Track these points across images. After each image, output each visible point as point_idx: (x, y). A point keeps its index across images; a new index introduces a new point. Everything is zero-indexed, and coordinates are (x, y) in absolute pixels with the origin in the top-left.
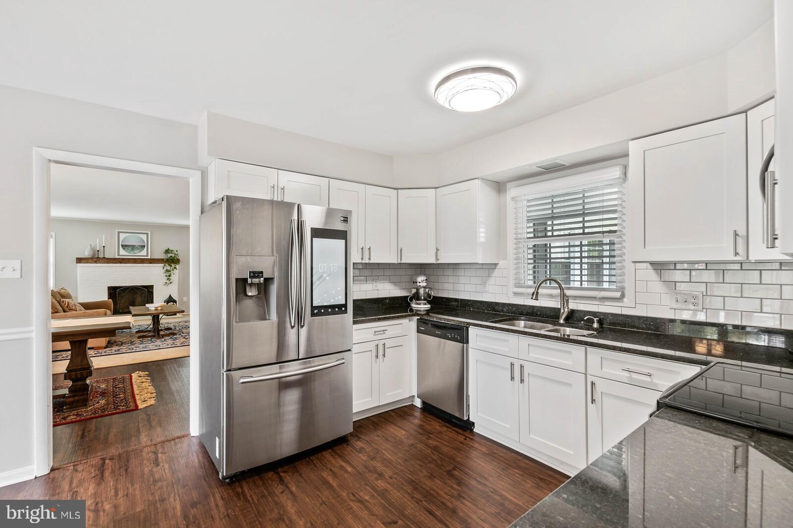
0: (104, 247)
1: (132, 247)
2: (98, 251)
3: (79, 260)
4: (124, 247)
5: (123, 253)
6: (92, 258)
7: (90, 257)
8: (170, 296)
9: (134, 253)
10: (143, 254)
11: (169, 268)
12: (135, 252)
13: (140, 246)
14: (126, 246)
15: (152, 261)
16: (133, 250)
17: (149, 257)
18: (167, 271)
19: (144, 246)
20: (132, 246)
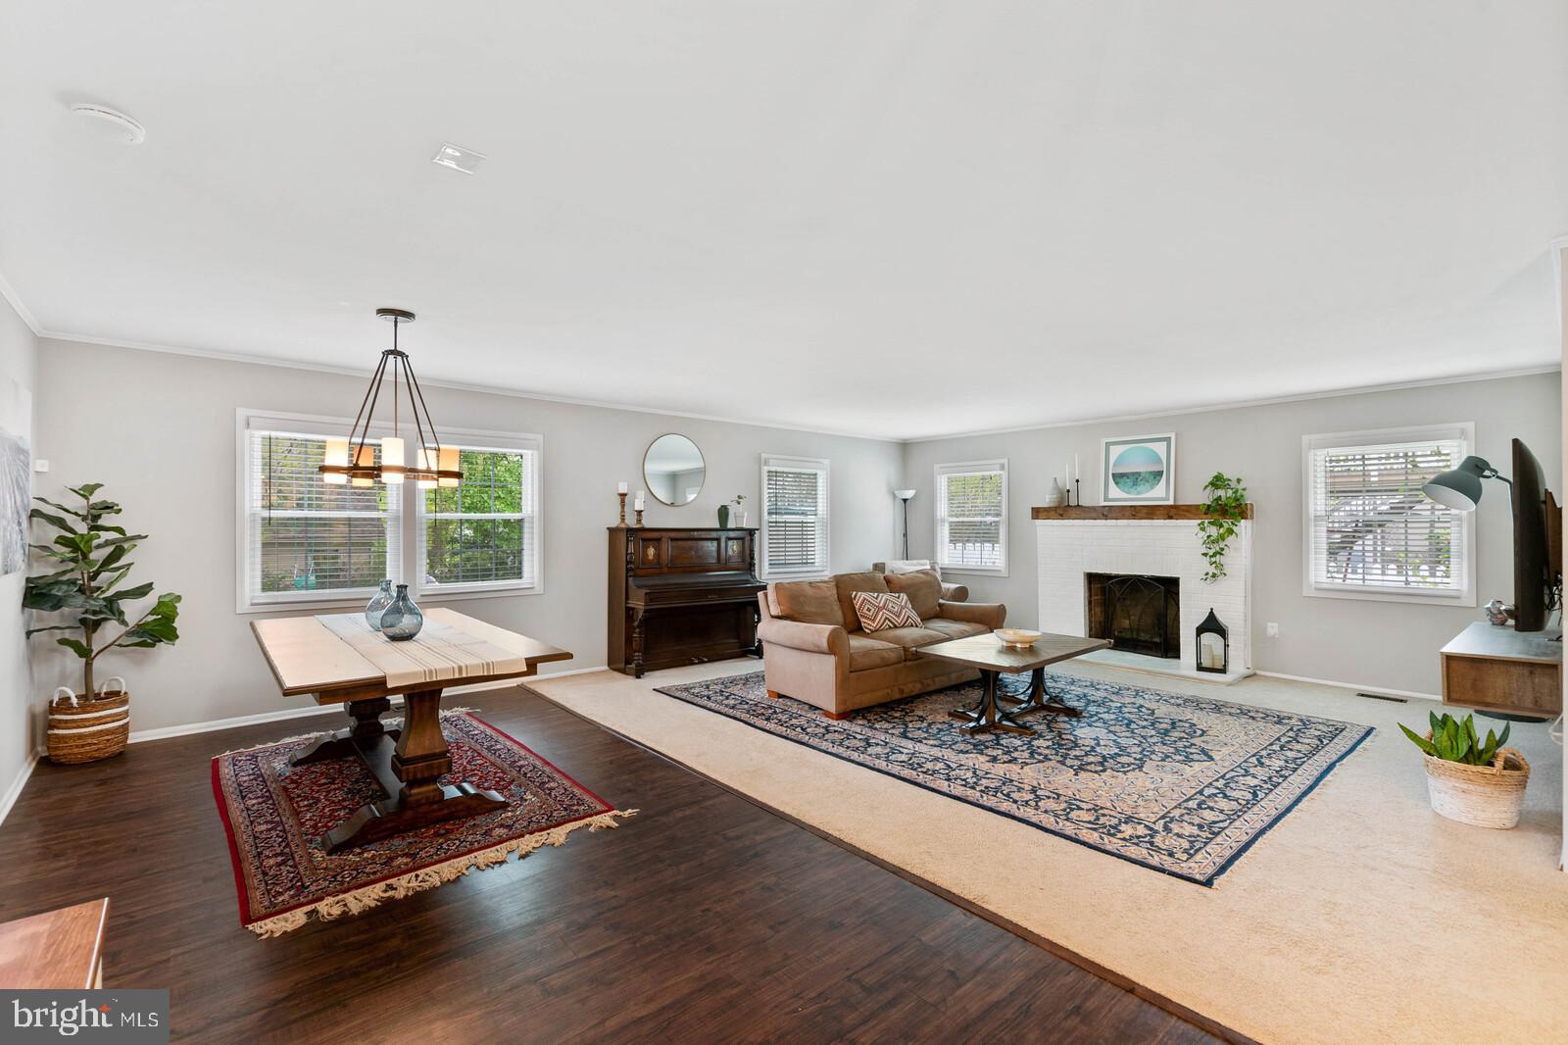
0: (1077, 481)
1: (1132, 478)
2: (1068, 491)
3: (1037, 513)
4: (1118, 478)
5: (1118, 495)
6: (1057, 508)
7: (1052, 505)
8: (1211, 613)
9: (1138, 493)
10: (1158, 494)
11: (1213, 531)
12: (1139, 489)
13: (1151, 472)
14: (1122, 475)
15: (1173, 512)
16: (1135, 484)
17: (1171, 502)
18: (1210, 541)
19: (1160, 473)
20: (1133, 474)
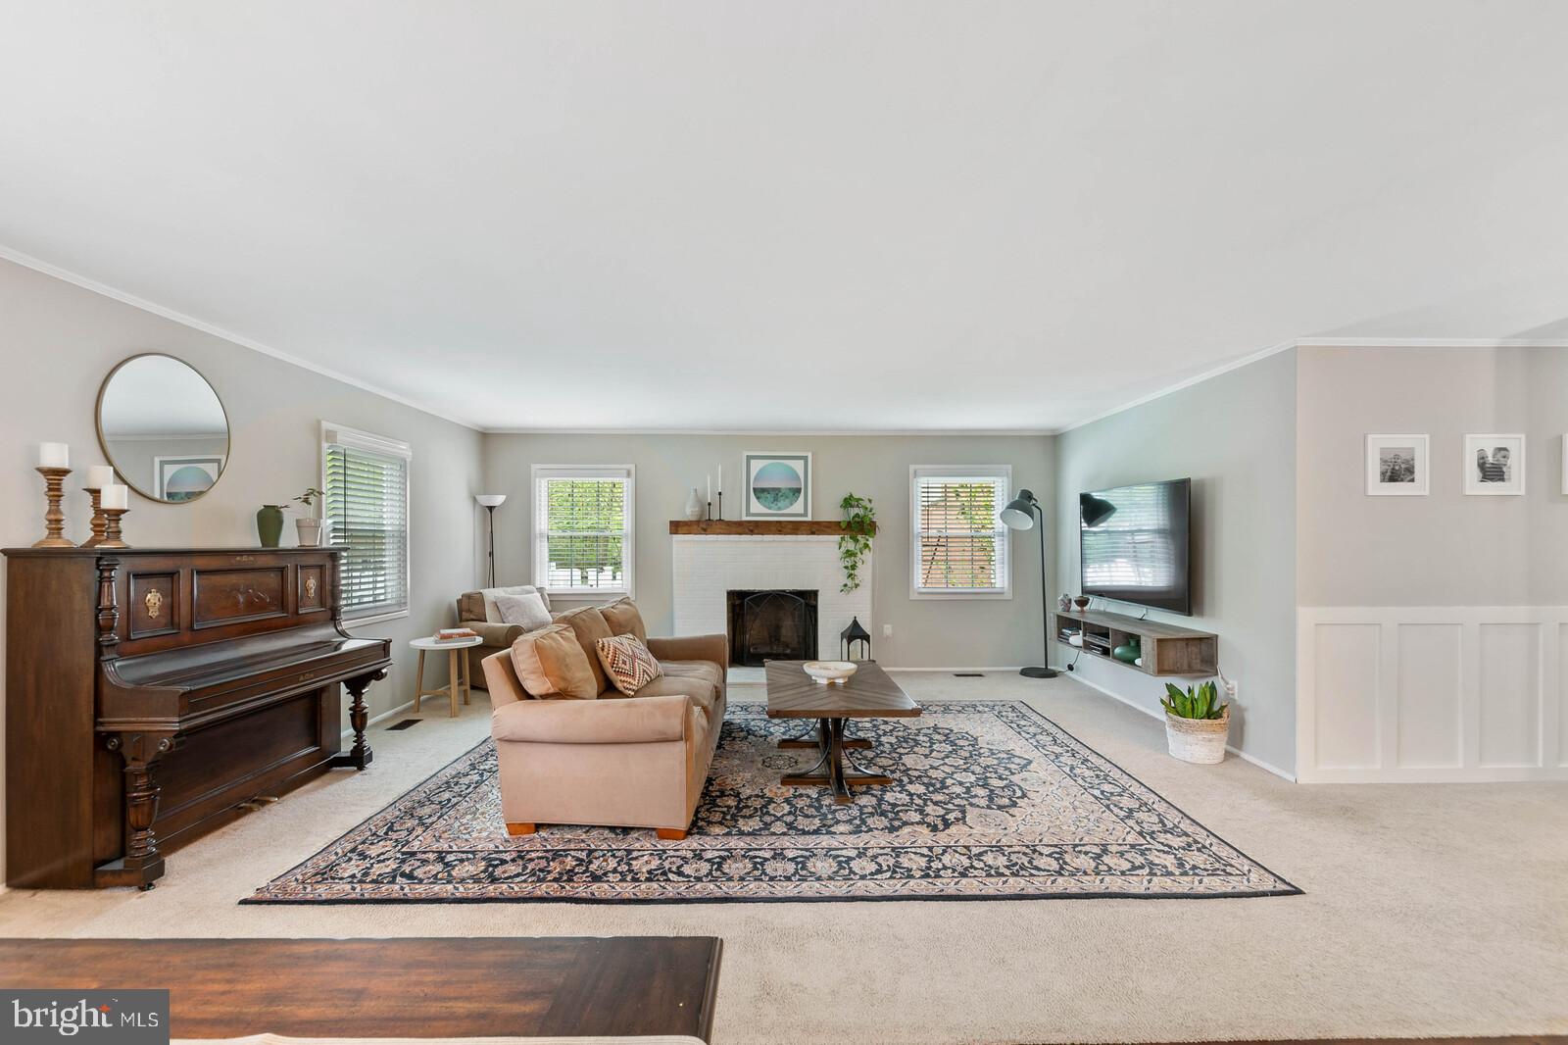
0: (720, 494)
1: (773, 494)
2: (710, 504)
3: (676, 527)
4: (759, 492)
5: (759, 510)
6: (698, 522)
7: (694, 519)
8: (855, 622)
9: (779, 509)
10: (795, 510)
11: (851, 545)
12: (779, 505)
13: (790, 489)
14: (763, 490)
15: (816, 528)
16: (776, 499)
17: (809, 518)
18: (849, 554)
19: (798, 491)
20: (774, 489)
